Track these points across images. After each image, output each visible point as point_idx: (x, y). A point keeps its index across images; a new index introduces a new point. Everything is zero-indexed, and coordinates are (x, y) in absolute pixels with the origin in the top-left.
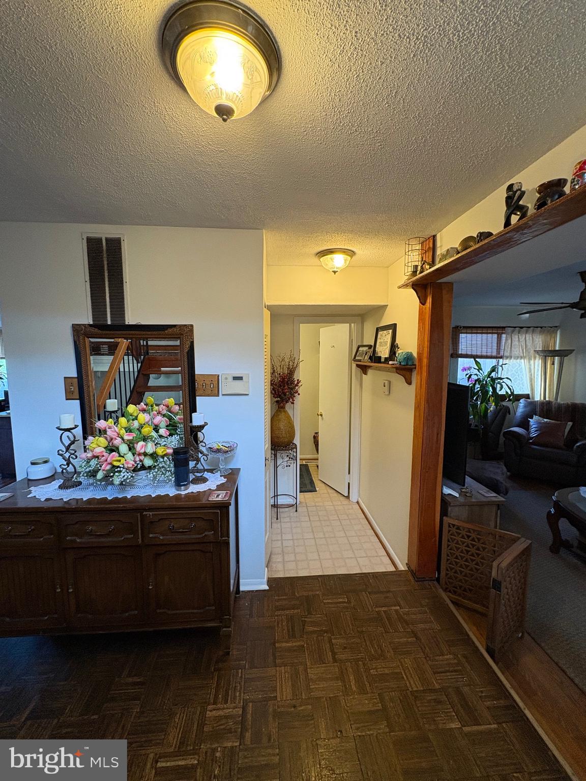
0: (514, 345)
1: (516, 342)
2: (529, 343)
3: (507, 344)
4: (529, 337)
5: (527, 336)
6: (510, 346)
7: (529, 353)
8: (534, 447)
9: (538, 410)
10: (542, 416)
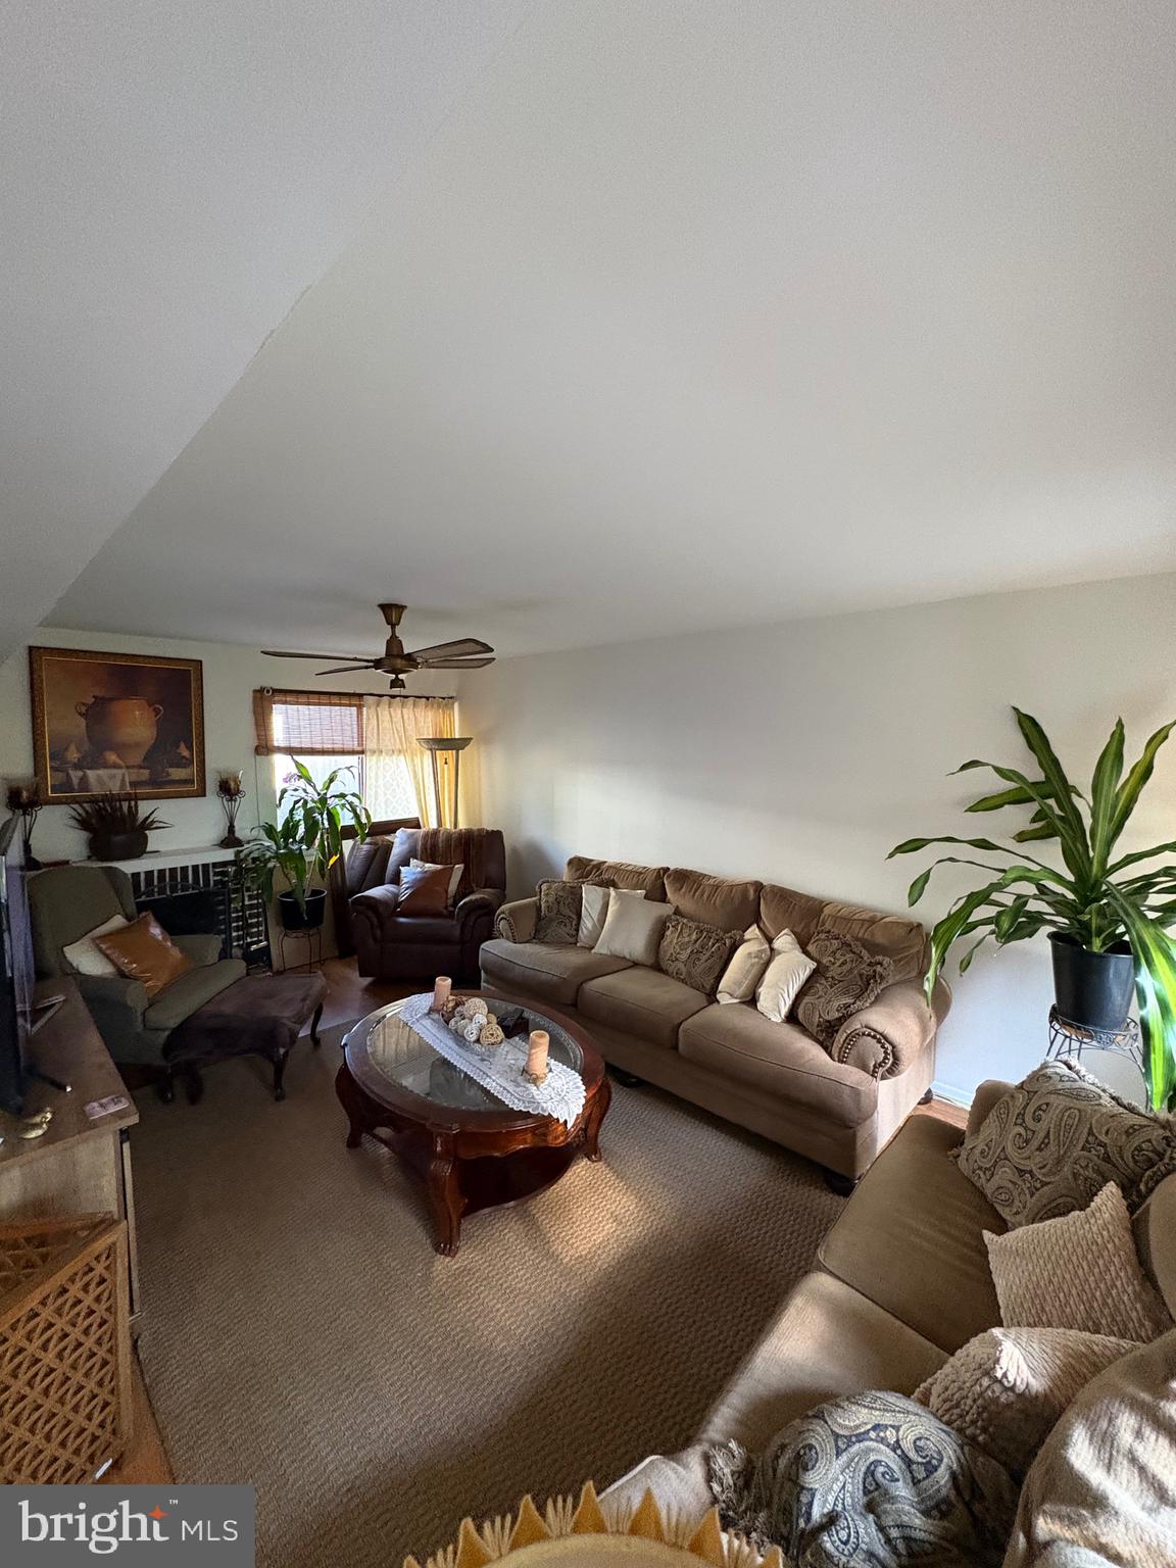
0: (383, 729)
1: (386, 724)
2: (411, 727)
3: (371, 727)
4: (408, 712)
5: (405, 711)
6: (375, 731)
7: (411, 743)
8: (402, 920)
9: (419, 848)
10: (424, 858)
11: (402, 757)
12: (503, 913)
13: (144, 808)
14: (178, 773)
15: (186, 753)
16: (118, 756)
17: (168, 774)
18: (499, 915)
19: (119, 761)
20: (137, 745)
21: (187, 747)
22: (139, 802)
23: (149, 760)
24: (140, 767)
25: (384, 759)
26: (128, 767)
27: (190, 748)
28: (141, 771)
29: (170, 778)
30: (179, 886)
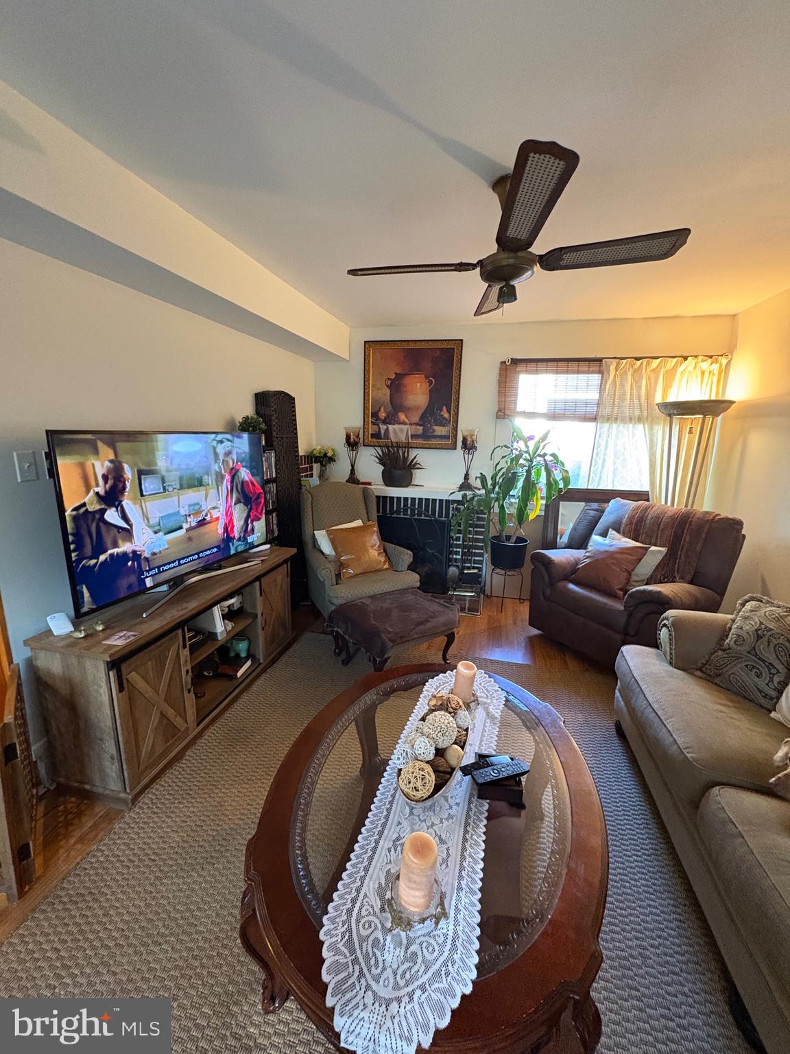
8: (572, 586)
9: (624, 521)
10: (626, 533)
11: (640, 427)
12: (667, 619)
13: (413, 453)
14: (440, 431)
15: (446, 415)
16: (406, 416)
17: (434, 431)
18: (662, 621)
19: (406, 420)
20: (417, 408)
21: (447, 411)
22: (410, 449)
23: (423, 420)
24: (417, 424)
25: (619, 426)
26: (410, 424)
27: (449, 411)
28: (418, 427)
29: (435, 433)
30: (416, 512)
